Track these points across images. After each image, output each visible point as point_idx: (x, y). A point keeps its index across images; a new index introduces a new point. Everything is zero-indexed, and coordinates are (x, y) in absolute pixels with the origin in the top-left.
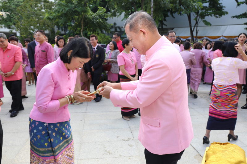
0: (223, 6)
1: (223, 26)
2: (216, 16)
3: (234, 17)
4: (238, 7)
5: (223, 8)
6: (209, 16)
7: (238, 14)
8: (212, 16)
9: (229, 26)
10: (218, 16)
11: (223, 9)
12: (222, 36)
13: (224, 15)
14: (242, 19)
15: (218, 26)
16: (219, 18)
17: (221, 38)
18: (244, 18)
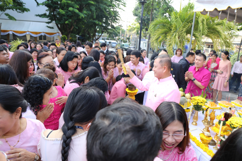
0: (24, 2)
1: (26, 22)
2: (18, 10)
3: (37, 15)
4: (38, 7)
5: (24, 4)
6: (11, 10)
7: (40, 14)
8: (14, 10)
9: (31, 22)
10: (20, 11)
11: (24, 6)
12: (28, 31)
13: (27, 11)
14: (45, 18)
15: (21, 21)
16: (21, 13)
17: (28, 33)
18: (46, 18)
